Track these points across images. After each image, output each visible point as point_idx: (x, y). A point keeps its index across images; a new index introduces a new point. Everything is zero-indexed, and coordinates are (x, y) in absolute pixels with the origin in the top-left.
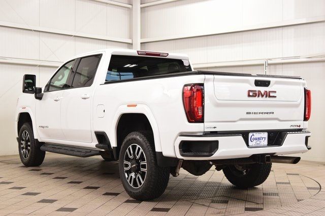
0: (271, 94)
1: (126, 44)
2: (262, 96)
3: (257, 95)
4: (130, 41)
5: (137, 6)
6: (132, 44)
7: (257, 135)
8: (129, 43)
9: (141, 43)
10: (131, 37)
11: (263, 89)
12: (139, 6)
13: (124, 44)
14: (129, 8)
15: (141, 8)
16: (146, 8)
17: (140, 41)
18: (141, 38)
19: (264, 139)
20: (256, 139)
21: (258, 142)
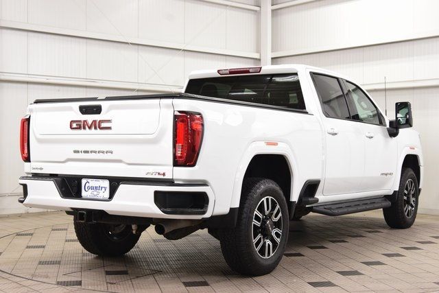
0: (103, 125)
1: (252, 61)
2: (90, 128)
3: (82, 126)
4: (256, 56)
5: (268, 8)
6: (260, 60)
7: (93, 183)
8: (256, 59)
9: (272, 58)
10: (258, 51)
11: (90, 118)
12: (270, 8)
13: (250, 60)
14: (256, 11)
15: (273, 11)
16: (279, 11)
17: (270, 55)
18: (272, 52)
19: (103, 189)
20: (92, 188)
21: (95, 193)
